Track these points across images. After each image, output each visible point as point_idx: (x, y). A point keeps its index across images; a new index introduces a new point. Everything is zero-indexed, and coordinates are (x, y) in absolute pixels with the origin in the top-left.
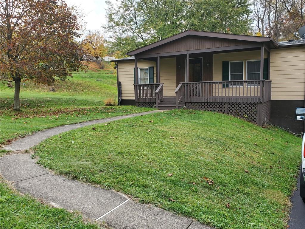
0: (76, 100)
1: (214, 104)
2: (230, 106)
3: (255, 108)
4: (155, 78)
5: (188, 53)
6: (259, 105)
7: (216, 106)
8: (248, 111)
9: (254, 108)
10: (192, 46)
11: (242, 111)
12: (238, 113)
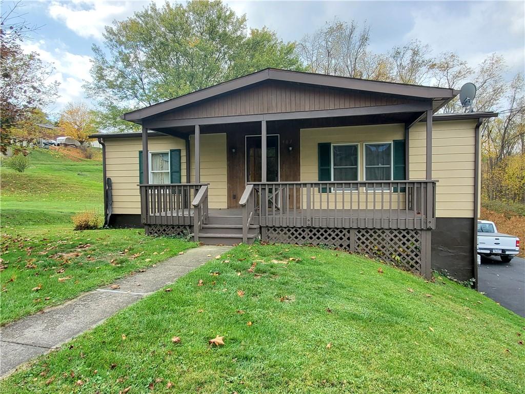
0: (19, 213)
1: (326, 232)
2: (359, 235)
3: (417, 241)
4: (184, 172)
5: (264, 120)
6: (423, 233)
7: (330, 235)
8: (399, 247)
9: (413, 240)
10: (274, 105)
11: (387, 246)
12: (379, 250)
